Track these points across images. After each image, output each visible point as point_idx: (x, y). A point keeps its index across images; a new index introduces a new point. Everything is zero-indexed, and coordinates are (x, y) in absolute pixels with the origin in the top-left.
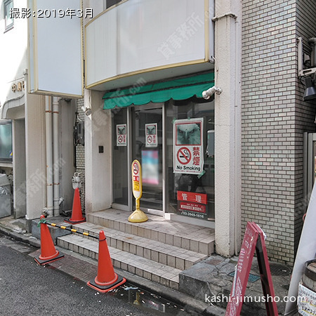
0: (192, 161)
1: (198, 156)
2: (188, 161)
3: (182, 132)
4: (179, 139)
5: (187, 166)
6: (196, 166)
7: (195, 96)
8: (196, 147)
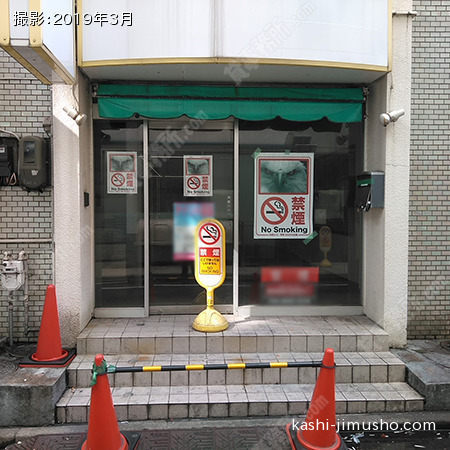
0: (289, 219)
1: (301, 210)
2: (283, 219)
3: (272, 173)
4: (266, 185)
5: (279, 226)
6: (299, 226)
7: (325, 118)
8: (298, 196)
